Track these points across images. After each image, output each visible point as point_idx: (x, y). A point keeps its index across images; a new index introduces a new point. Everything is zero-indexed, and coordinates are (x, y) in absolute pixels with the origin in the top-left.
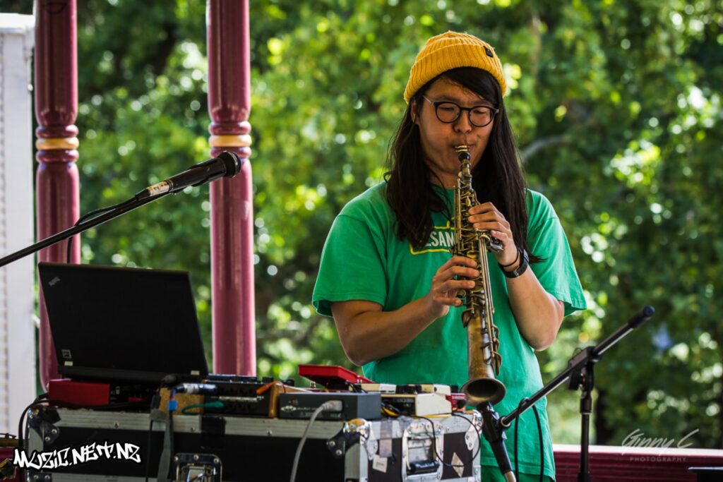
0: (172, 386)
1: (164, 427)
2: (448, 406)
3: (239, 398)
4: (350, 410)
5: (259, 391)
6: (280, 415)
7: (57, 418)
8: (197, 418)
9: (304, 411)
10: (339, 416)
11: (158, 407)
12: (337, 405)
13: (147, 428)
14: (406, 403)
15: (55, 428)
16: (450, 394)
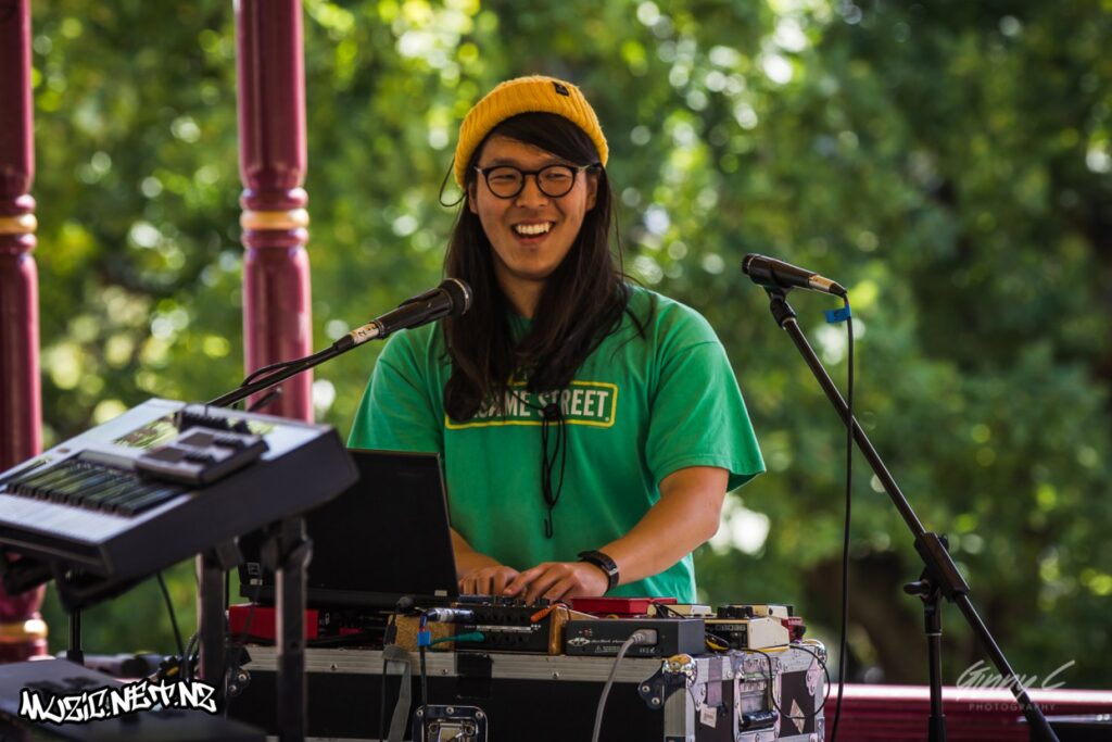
0: (408, 612)
1: (401, 669)
2: (784, 635)
3: (505, 628)
4: (668, 640)
5: (534, 618)
6: (565, 649)
7: (246, 659)
8: (451, 655)
9: (602, 645)
10: (652, 650)
11: (394, 642)
12: (649, 636)
13: (380, 671)
14: (734, 632)
15: (243, 672)
16: (787, 618)
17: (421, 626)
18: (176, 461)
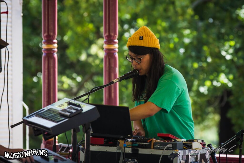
1: (121, 151)
2: (201, 146)
3: (142, 143)
4: (174, 147)
5: (148, 141)
6: (154, 148)
8: (130, 149)
9: (161, 147)
10: (172, 149)
11: (119, 145)
12: (171, 146)
13: (116, 151)
14: (190, 145)
16: (201, 142)
17: (124, 143)
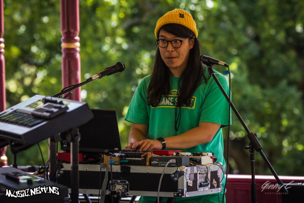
0: (107, 154)
1: (105, 170)
2: (211, 161)
3: (134, 159)
4: (179, 163)
5: (142, 156)
6: (150, 165)
7: (62, 167)
8: (119, 166)
9: (161, 163)
10: (175, 165)
11: (103, 163)
12: (174, 161)
13: (99, 170)
15: (62, 171)
16: (212, 156)
17: (111, 158)
18: (43, 112)
